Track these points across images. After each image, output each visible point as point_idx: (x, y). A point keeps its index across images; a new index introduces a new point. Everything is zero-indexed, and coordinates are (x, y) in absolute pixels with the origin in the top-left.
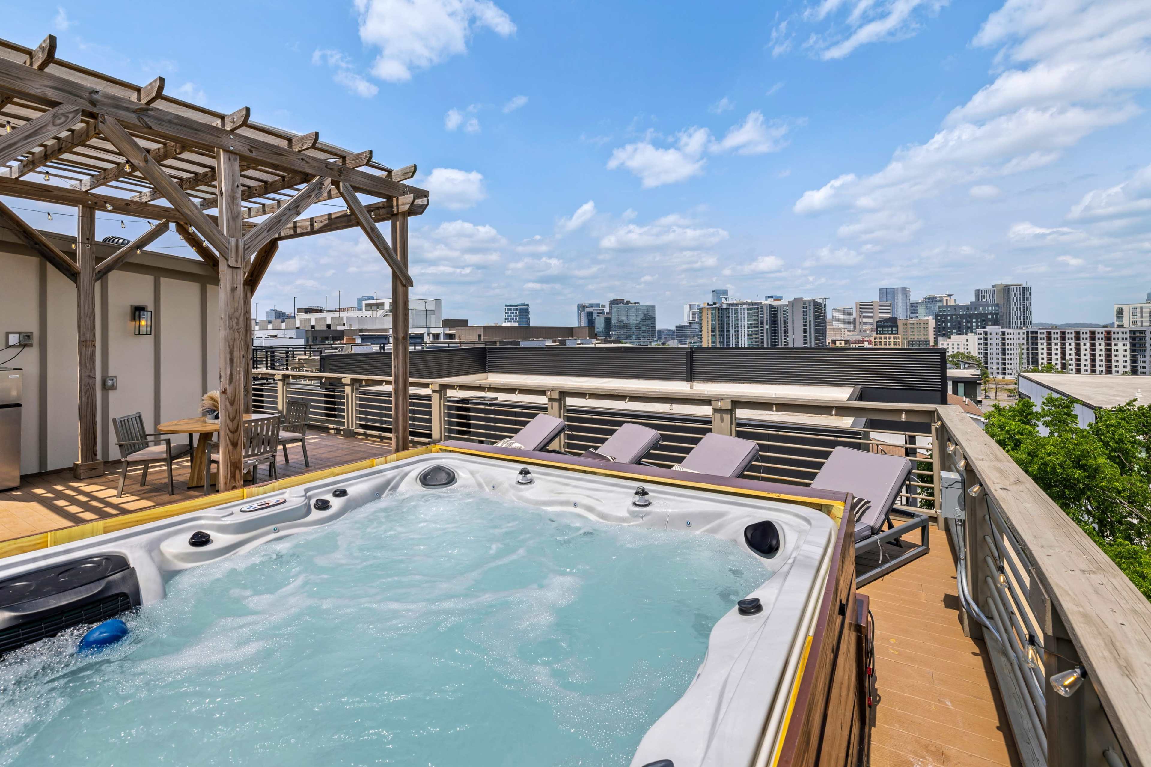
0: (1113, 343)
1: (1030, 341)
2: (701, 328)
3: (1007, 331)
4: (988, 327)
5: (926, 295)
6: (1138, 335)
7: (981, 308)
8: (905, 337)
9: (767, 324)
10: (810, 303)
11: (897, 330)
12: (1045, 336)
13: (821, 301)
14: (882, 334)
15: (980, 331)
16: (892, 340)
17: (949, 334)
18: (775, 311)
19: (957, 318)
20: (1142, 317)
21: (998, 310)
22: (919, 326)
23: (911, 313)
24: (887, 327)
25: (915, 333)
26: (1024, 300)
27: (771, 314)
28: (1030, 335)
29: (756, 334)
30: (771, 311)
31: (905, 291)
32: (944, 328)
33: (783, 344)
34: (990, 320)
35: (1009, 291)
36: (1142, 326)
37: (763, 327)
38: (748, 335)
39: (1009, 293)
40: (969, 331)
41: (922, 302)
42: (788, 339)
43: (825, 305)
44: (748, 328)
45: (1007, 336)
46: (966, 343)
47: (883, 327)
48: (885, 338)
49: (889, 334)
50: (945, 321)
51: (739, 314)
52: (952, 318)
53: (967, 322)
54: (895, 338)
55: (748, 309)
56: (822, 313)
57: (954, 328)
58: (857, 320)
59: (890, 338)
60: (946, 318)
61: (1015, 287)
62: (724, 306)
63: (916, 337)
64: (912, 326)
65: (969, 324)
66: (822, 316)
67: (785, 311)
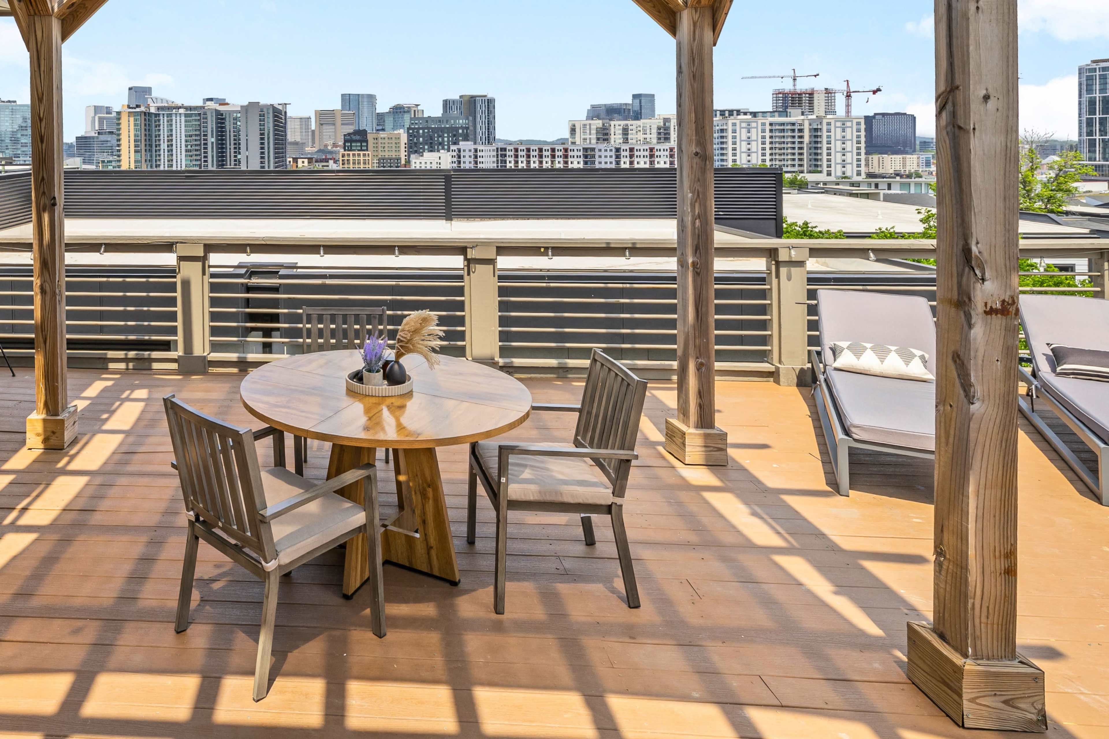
0: (570, 160)
1: (500, 158)
2: (119, 140)
3: (480, 147)
4: (461, 143)
5: (393, 105)
6: (589, 153)
7: (452, 122)
8: (375, 153)
9: (212, 137)
10: (268, 109)
11: (367, 146)
12: (512, 153)
13: (280, 107)
14: (351, 150)
15: (453, 147)
16: (362, 158)
17: (421, 151)
18: (223, 119)
19: (429, 132)
20: (590, 134)
21: (468, 124)
22: (390, 141)
23: (378, 125)
24: (356, 141)
25: (386, 149)
26: (488, 113)
27: (217, 123)
28: (499, 153)
29: (196, 150)
30: (217, 119)
31: (371, 98)
32: (416, 143)
33: (233, 163)
34: (461, 135)
35: (475, 103)
36: (590, 143)
37: (206, 140)
38: (186, 151)
39: (475, 105)
40: (440, 147)
41: (390, 112)
42: (239, 157)
43: (286, 112)
44: (186, 141)
45: (479, 154)
46: (439, 161)
47: (351, 141)
48: (354, 155)
49: (359, 150)
50: (418, 137)
51: (174, 121)
52: (423, 131)
53: (439, 136)
54: (364, 155)
55: (186, 115)
56: (281, 123)
57: (426, 144)
58: (317, 133)
59: (359, 155)
60: (418, 132)
61: (480, 98)
62: (153, 110)
63: (387, 154)
64: (383, 141)
65: (440, 139)
66: (282, 127)
67: (235, 119)
